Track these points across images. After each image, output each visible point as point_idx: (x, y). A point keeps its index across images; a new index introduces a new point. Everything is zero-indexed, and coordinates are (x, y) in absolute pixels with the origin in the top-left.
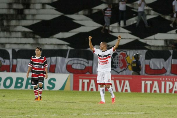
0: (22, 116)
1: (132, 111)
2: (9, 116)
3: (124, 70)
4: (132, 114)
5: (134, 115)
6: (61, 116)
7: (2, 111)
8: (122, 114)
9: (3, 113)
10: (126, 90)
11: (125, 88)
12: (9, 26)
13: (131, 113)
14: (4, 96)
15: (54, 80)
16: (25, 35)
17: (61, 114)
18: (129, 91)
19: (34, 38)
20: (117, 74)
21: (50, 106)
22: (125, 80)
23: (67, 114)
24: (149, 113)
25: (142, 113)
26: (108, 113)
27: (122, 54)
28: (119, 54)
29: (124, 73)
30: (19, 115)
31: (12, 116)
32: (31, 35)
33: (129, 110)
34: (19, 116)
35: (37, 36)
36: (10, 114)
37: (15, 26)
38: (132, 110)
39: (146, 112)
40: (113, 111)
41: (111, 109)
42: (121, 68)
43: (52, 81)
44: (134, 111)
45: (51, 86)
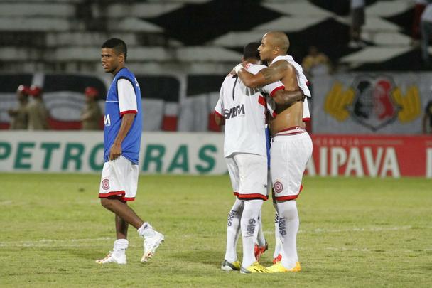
0: (108, 238)
1: (382, 224)
2: (77, 238)
3: (389, 122)
4: (380, 232)
5: (384, 234)
6: (205, 237)
7: (62, 228)
8: (355, 232)
9: (63, 232)
10: (389, 173)
11: (386, 167)
12: (104, 19)
13: (379, 228)
14: (82, 190)
15: (213, 149)
16: (145, 40)
17: (207, 232)
18: (396, 173)
19: (166, 47)
20: (370, 132)
21: (185, 212)
22: (385, 147)
23: (219, 232)
24: (423, 227)
25: (405, 228)
26: (322, 228)
27: (381, 83)
28: (374, 83)
29: (389, 130)
30: (102, 236)
31: (84, 238)
32: (160, 40)
33: (376, 222)
34: (100, 239)
35: (174, 43)
36: (80, 235)
37: (121, 19)
38: (383, 222)
39: (416, 226)
40: (335, 225)
41: (333, 218)
42: (382, 117)
43: (208, 153)
44: (386, 224)
45: (205, 165)
